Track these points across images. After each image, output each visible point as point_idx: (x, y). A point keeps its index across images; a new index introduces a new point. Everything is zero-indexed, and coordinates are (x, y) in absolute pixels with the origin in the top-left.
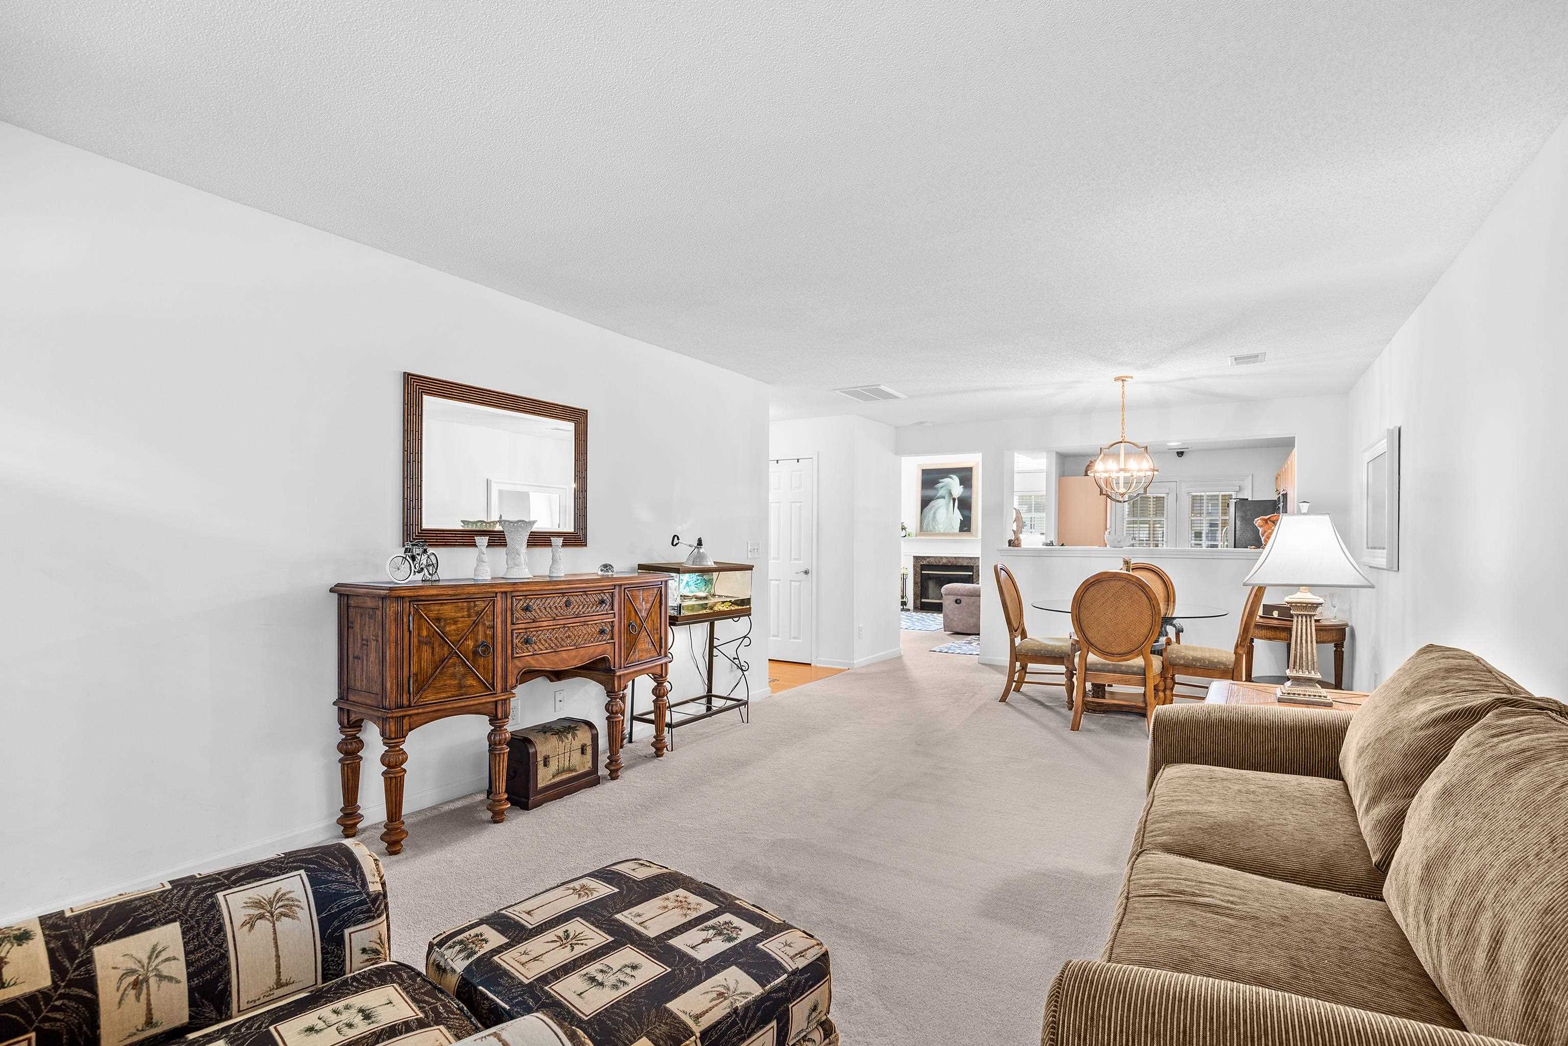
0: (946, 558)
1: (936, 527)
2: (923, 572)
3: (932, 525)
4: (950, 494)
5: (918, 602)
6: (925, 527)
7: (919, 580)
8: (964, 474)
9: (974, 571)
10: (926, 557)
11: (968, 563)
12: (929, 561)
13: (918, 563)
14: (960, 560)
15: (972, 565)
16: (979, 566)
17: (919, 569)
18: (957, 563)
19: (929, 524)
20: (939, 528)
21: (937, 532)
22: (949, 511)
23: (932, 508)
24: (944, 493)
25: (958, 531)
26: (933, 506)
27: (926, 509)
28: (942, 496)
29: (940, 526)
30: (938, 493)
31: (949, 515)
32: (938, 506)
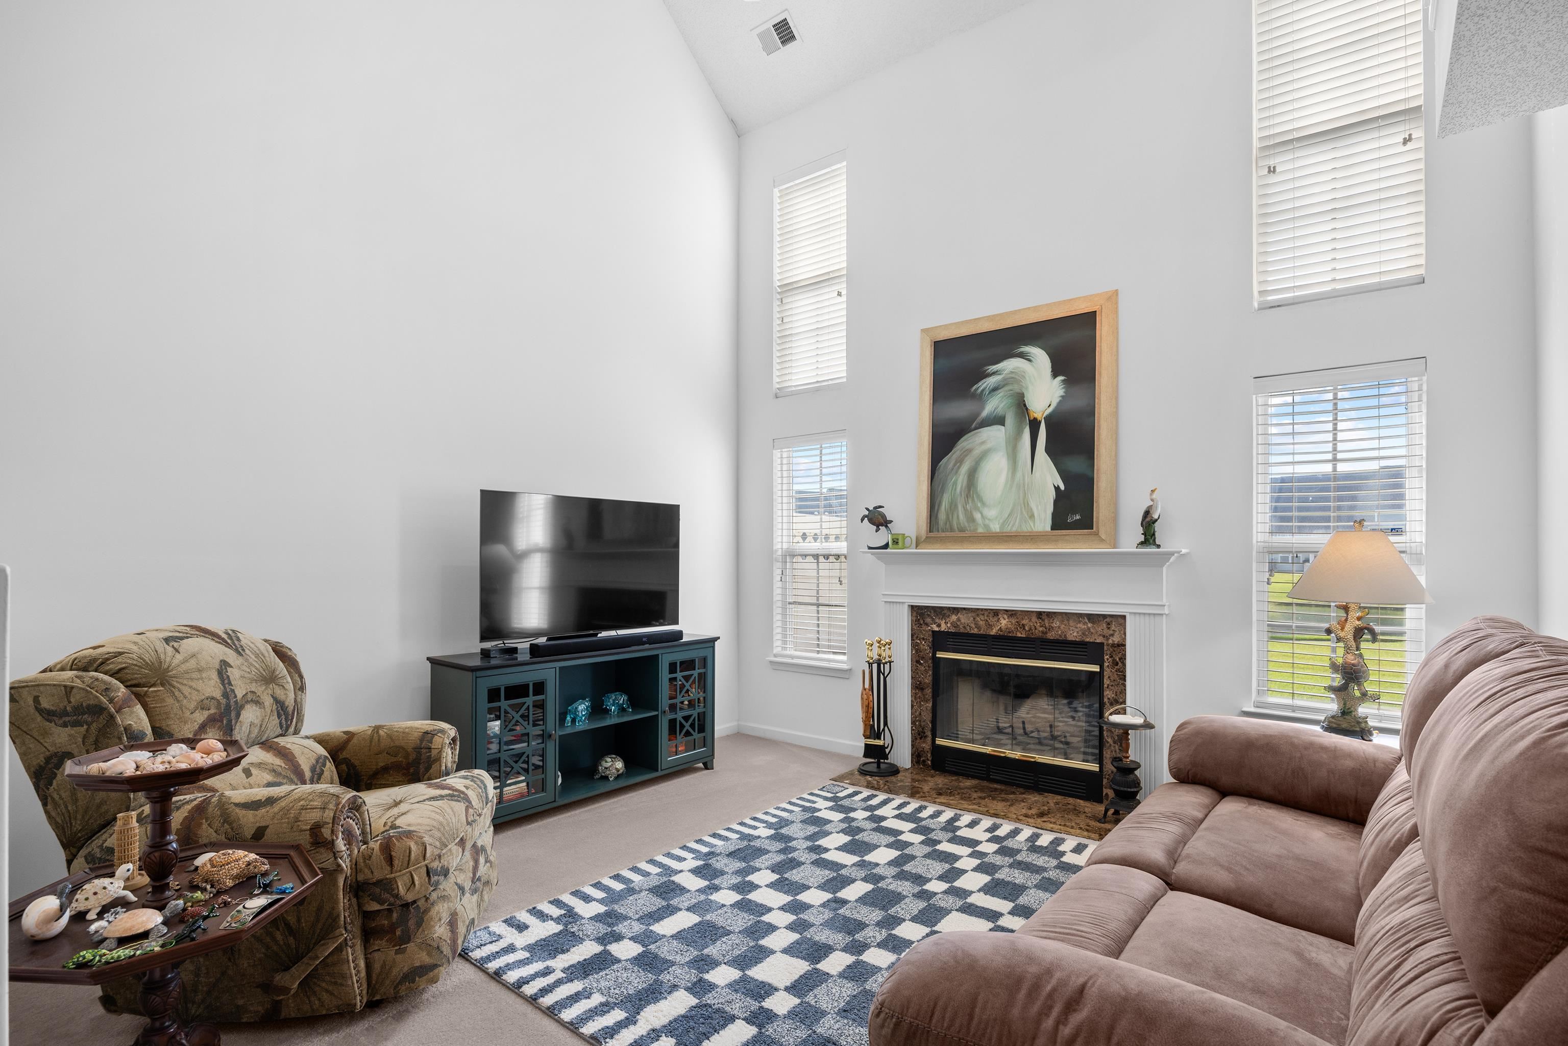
0: (1011, 613)
1: (977, 516)
2: (940, 655)
3: (965, 510)
4: (1021, 406)
5: (926, 746)
6: (942, 516)
7: (928, 679)
8: (1067, 337)
9: (1103, 661)
10: (949, 609)
11: (1083, 634)
12: (958, 623)
13: (924, 627)
14: (1056, 623)
15: (1098, 641)
16: (1122, 646)
17: (928, 646)
18: (1046, 633)
19: (956, 506)
20: (989, 520)
21: (980, 530)
22: (1020, 463)
23: (966, 456)
24: (1002, 405)
25: (1048, 528)
26: (970, 451)
27: (948, 461)
28: (995, 416)
29: (991, 513)
30: (983, 408)
31: (1019, 475)
32: (984, 447)
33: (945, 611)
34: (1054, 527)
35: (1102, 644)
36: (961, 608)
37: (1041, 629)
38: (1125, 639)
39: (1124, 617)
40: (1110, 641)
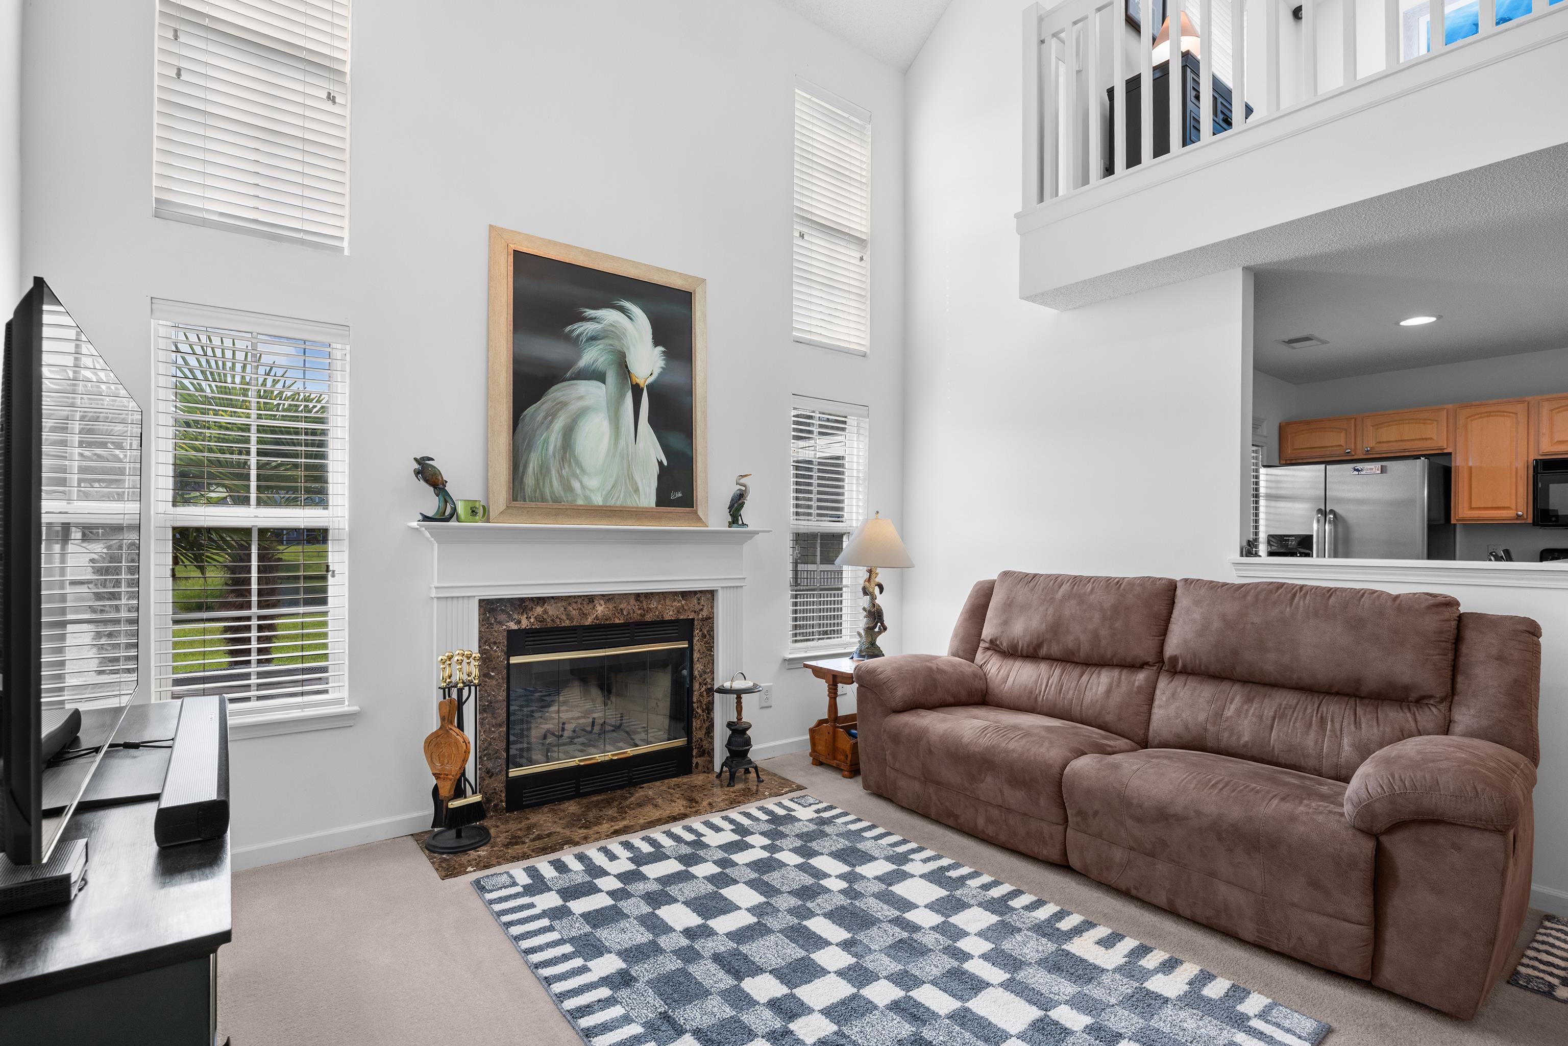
0: (608, 598)
1: (576, 485)
2: (515, 660)
3: (560, 476)
4: (622, 365)
5: (499, 784)
6: (530, 480)
7: (502, 696)
8: (665, 307)
9: (693, 636)
10: (532, 599)
12: (545, 617)
13: (496, 627)
15: (687, 617)
16: (709, 620)
17: (502, 651)
18: (644, 615)
19: (548, 471)
20: (590, 490)
21: (580, 502)
22: (623, 430)
23: (560, 409)
24: (601, 360)
25: (654, 505)
26: (564, 404)
27: (536, 412)
28: (594, 370)
29: (592, 482)
30: (580, 357)
31: (622, 442)
32: (582, 404)
33: (527, 603)
34: (659, 503)
36: (548, 598)
37: (639, 612)
38: (715, 613)
40: (700, 616)
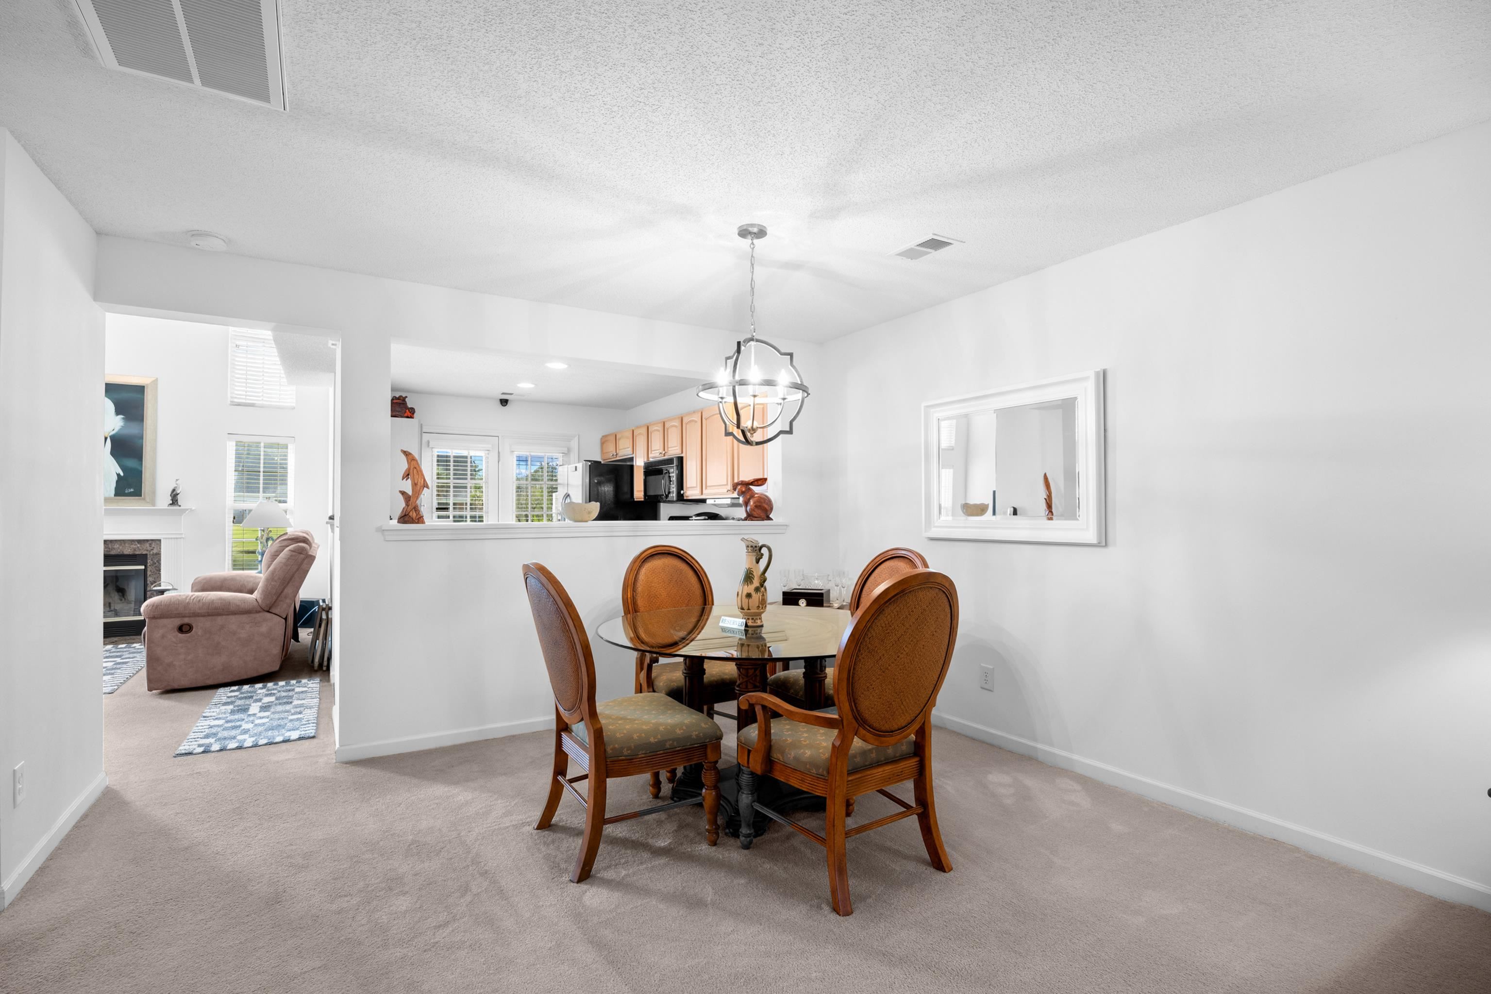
9: (147, 563)
11: (135, 550)
14: (116, 546)
15: (144, 553)
16: (158, 554)
25: (112, 495)
35: (147, 555)
38: (160, 551)
39: (160, 541)
40: (151, 553)
